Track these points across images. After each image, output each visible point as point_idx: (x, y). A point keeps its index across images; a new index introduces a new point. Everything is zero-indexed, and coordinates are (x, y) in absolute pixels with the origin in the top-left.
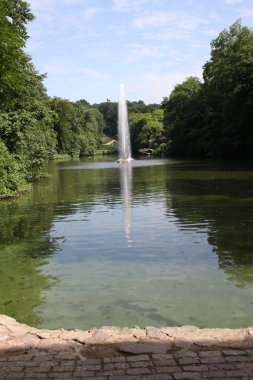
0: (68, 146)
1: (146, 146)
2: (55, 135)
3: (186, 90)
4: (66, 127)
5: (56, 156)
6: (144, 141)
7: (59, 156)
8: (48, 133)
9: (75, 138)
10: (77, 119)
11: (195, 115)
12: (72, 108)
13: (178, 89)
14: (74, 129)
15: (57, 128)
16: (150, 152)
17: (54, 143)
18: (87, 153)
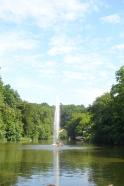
0: (31, 132)
1: (81, 135)
2: (22, 125)
3: (102, 101)
4: (30, 120)
5: (22, 138)
6: (80, 131)
7: (23, 139)
8: (17, 124)
9: (35, 128)
10: (37, 115)
11: (108, 117)
12: (35, 108)
13: (98, 100)
14: (35, 122)
15: (24, 121)
16: (83, 139)
17: (21, 130)
18: (43, 137)
